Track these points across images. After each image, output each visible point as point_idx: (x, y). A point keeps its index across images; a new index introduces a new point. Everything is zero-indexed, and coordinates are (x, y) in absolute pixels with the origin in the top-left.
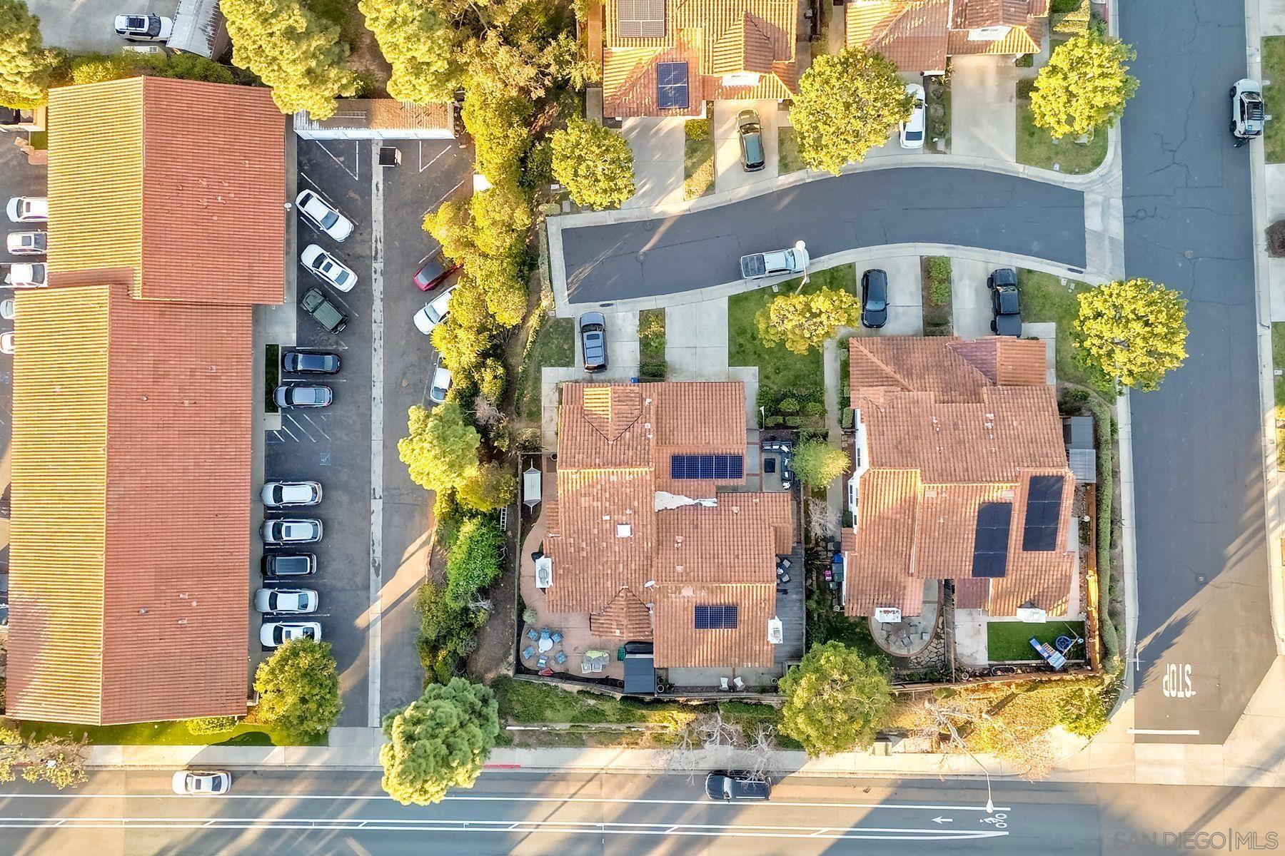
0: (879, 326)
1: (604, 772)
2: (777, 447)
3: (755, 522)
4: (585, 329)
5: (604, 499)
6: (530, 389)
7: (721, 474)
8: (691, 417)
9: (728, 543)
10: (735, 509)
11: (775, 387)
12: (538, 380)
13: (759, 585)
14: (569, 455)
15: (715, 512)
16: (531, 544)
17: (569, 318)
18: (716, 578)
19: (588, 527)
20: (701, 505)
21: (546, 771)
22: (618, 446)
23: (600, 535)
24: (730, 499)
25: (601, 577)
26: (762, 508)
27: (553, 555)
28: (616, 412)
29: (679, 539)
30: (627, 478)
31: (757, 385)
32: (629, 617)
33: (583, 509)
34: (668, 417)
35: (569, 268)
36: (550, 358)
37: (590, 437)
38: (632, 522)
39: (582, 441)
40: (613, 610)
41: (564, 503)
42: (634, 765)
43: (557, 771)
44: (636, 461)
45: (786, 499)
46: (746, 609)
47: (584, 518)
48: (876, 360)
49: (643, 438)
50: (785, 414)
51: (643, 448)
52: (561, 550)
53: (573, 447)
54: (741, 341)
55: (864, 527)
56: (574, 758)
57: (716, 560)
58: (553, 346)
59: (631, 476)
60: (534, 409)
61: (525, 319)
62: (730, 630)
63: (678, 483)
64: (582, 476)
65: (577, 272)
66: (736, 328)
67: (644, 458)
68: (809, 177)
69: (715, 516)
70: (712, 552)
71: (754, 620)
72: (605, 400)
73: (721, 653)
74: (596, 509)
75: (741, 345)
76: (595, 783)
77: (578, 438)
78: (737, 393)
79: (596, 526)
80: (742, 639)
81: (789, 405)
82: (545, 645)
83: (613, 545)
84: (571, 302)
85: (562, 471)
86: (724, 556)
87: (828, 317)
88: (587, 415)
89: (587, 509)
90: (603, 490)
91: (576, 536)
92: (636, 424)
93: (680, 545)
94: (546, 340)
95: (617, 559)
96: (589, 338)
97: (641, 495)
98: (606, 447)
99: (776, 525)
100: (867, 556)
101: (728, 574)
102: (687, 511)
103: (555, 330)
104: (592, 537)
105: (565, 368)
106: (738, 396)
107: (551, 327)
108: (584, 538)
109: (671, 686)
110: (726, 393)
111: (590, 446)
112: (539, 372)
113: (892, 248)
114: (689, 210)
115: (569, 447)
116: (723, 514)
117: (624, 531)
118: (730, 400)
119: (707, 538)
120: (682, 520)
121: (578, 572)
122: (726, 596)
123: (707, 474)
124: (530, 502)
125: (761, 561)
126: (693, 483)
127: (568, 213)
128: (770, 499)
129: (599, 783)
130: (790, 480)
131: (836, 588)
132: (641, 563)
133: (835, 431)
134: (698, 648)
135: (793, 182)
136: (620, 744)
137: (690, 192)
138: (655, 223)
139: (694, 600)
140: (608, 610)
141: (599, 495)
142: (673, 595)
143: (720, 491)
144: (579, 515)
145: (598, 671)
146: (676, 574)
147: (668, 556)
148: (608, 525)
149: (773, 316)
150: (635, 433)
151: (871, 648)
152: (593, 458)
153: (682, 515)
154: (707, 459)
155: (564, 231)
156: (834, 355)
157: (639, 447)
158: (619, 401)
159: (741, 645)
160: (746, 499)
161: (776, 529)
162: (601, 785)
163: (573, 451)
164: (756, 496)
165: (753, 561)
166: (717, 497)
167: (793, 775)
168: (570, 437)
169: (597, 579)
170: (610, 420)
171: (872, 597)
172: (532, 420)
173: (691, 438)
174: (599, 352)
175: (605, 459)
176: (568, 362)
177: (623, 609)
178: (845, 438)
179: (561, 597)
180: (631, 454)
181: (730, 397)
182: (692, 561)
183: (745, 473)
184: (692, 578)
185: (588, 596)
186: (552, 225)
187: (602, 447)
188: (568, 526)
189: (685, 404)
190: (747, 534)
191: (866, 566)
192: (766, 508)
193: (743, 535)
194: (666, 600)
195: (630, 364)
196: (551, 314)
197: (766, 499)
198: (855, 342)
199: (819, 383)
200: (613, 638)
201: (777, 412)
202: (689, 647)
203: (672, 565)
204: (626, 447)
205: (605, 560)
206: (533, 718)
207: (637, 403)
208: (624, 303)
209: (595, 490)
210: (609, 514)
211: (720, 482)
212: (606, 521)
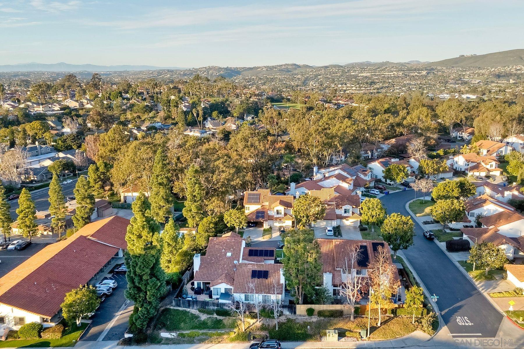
5: (224, 246)
19: (216, 253)
23: (220, 256)
25: (218, 268)
52: (204, 260)
79: (219, 253)
83: (224, 259)
89: (217, 248)
90: (224, 243)
91: (211, 256)
95: (225, 263)
97: (237, 245)
104: (217, 256)
108: (214, 257)
121: (209, 267)
144: (214, 250)
179: (201, 275)
185: (211, 275)
194: (241, 269)
205: (220, 263)
209: (221, 243)
210: (224, 250)
211: (266, 258)
212: (223, 252)
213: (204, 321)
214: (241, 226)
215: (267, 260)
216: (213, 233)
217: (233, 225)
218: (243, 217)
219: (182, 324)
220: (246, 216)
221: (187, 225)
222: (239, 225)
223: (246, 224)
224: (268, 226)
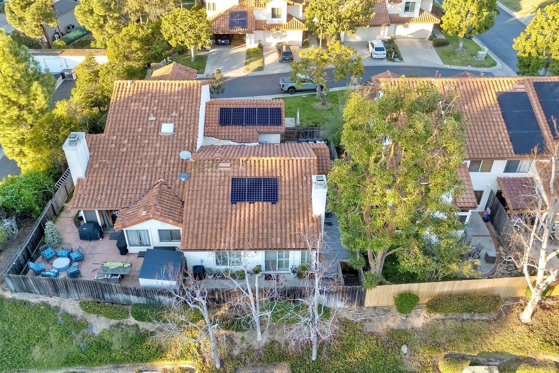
5: (153, 104)
19: (133, 127)
23: (144, 133)
25: (138, 171)
30: (177, 89)
38: (177, 121)
41: (115, 107)
46: (287, 183)
47: (130, 119)
59: (181, 87)
62: (270, 204)
71: (296, 194)
73: (261, 232)
74: (143, 112)
79: (141, 126)
80: (283, 215)
83: (155, 141)
89: (136, 112)
90: (153, 97)
91: (120, 133)
95: (157, 154)
104: (136, 135)
108: (127, 135)
117: (167, 128)
121: (114, 167)
139: (231, 174)
141: (149, 101)
142: (210, 170)
148: (153, 124)
159: (283, 223)
169: (133, 174)
179: (90, 191)
185: (120, 190)
194: (201, 174)
205: (145, 154)
209: (146, 97)
210: (156, 115)
211: (262, 128)
212: (152, 121)
213: (101, 337)
214: (200, 45)
215: (266, 133)
216: (139, 61)
217: (183, 42)
218: (202, 25)
219: (37, 349)
220: (208, 22)
221: (92, 45)
222: (196, 44)
223: (209, 41)
224: (255, 42)
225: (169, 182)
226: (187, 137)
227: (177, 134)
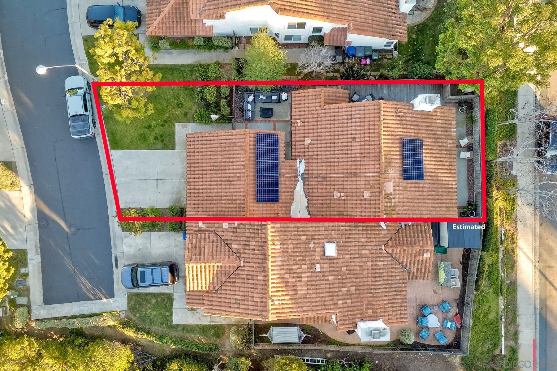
0: (139, 13)
1: (537, 264)
2: (249, 106)
3: (320, 123)
4: (135, 284)
5: (299, 271)
6: (193, 336)
7: (275, 154)
8: (219, 183)
9: (341, 148)
10: (307, 142)
11: (194, 107)
12: (185, 328)
13: (383, 117)
14: (254, 308)
15: (310, 161)
16: (338, 335)
17: (128, 297)
18: (376, 159)
19: (328, 286)
20: (303, 174)
21: (538, 316)
22: (246, 256)
23: (335, 273)
24: (297, 147)
25: (374, 271)
26: (306, 117)
27: (354, 321)
28: (211, 257)
29: (336, 195)
30: (279, 247)
31: (193, 124)
32: (413, 244)
33: (309, 292)
34: (219, 205)
35: (81, 297)
36: (164, 316)
37: (236, 285)
38: (322, 241)
39: (241, 294)
40: (406, 259)
41: (303, 311)
42: (531, 238)
43: (538, 307)
44: (261, 238)
45: (297, 95)
46: (405, 130)
47: (318, 291)
48: (167, 9)
49: (238, 230)
50: (219, 97)
51: (247, 231)
52: (350, 313)
53: (246, 303)
54: (151, 138)
55: (326, 14)
56: (526, 292)
57: (358, 159)
58: (154, 313)
59: (276, 243)
60: (212, 332)
61: (125, 341)
62: (424, 147)
63: (283, 196)
64: (276, 294)
65: (85, 290)
66: (139, 142)
67: (258, 229)
68: (3, 77)
69: (314, 161)
70: (350, 163)
71: (414, 123)
72: (199, 269)
73: (444, 156)
74: (309, 279)
75: (156, 138)
76: (547, 273)
77: (237, 297)
78: (197, 139)
79: (326, 278)
80: (431, 136)
81: (210, 94)
82: (433, 321)
83: (344, 260)
84: (112, 296)
85: (271, 316)
86: (354, 152)
87: (119, 45)
88: (214, 287)
89: (309, 287)
90: (290, 271)
91: (335, 298)
92: (224, 238)
93: (342, 194)
94: (148, 321)
95: (357, 256)
96: (143, 280)
97: (296, 233)
98: (247, 268)
99: (322, 103)
100: (352, 15)
101: (371, 147)
102: (310, 187)
103: (139, 311)
104: (336, 281)
105: (175, 303)
106: (200, 139)
107: (135, 316)
108: (337, 290)
109: (469, 204)
110: (196, 150)
111: (246, 285)
112: (177, 327)
113: (70, 4)
114: (30, 185)
115: (246, 307)
116: (311, 153)
117: (331, 250)
118: (204, 146)
119: (336, 168)
120: (318, 192)
121: (370, 295)
122: (393, 149)
123: (275, 168)
124: (300, 336)
125: (358, 116)
126: (283, 181)
127: (29, 299)
128: (297, 110)
129: (547, 269)
130: (280, 94)
131: (377, 53)
132: (361, 232)
133: (235, 52)
134: (440, 178)
135: (8, 92)
136: (513, 250)
137: (13, 185)
138: (41, 216)
139: (397, 180)
140: (405, 264)
141: (296, 275)
142: (393, 201)
143: (290, 157)
144: (315, 296)
145: (457, 272)
146: (373, 198)
147: (354, 206)
148: (325, 266)
149: (118, 101)
150: (233, 238)
151: (431, 24)
152: (257, 282)
153: (313, 192)
154: (259, 168)
155: (47, 301)
156: (166, 55)
157: (247, 235)
158: (200, 255)
159: (437, 136)
160: (297, 132)
161: (326, 103)
162: (550, 267)
163: (250, 303)
164: (295, 123)
165: (358, 124)
166: (296, 159)
167: (538, 98)
168: (236, 306)
169: (377, 275)
170: (219, 264)
171: (391, 14)
172: (223, 334)
173: (239, 183)
174: (157, 271)
175: (258, 270)
176: (169, 299)
177: (404, 250)
178: (241, 46)
179: (393, 311)
180: (253, 243)
181: (200, 146)
182: (359, 183)
183: (273, 132)
184: (377, 182)
185: (392, 284)
186: (39, 313)
187: (246, 273)
188: (326, 307)
189: (207, 189)
190: (332, 130)
191: (362, 16)
192: (306, 113)
193: (332, 134)
194: (397, 208)
195: (171, 241)
196: (123, 315)
197: (298, 113)
198: (150, 30)
199: (192, 68)
200: (432, 259)
201: (217, 104)
202: (440, 186)
203: (363, 202)
204: (247, 247)
205: (358, 268)
206: (496, 331)
207: (203, 236)
208: (115, 245)
209: (290, 280)
210: (314, 265)
212: (320, 268)
225: (385, 240)
226: (338, 228)
227: (336, 238)
